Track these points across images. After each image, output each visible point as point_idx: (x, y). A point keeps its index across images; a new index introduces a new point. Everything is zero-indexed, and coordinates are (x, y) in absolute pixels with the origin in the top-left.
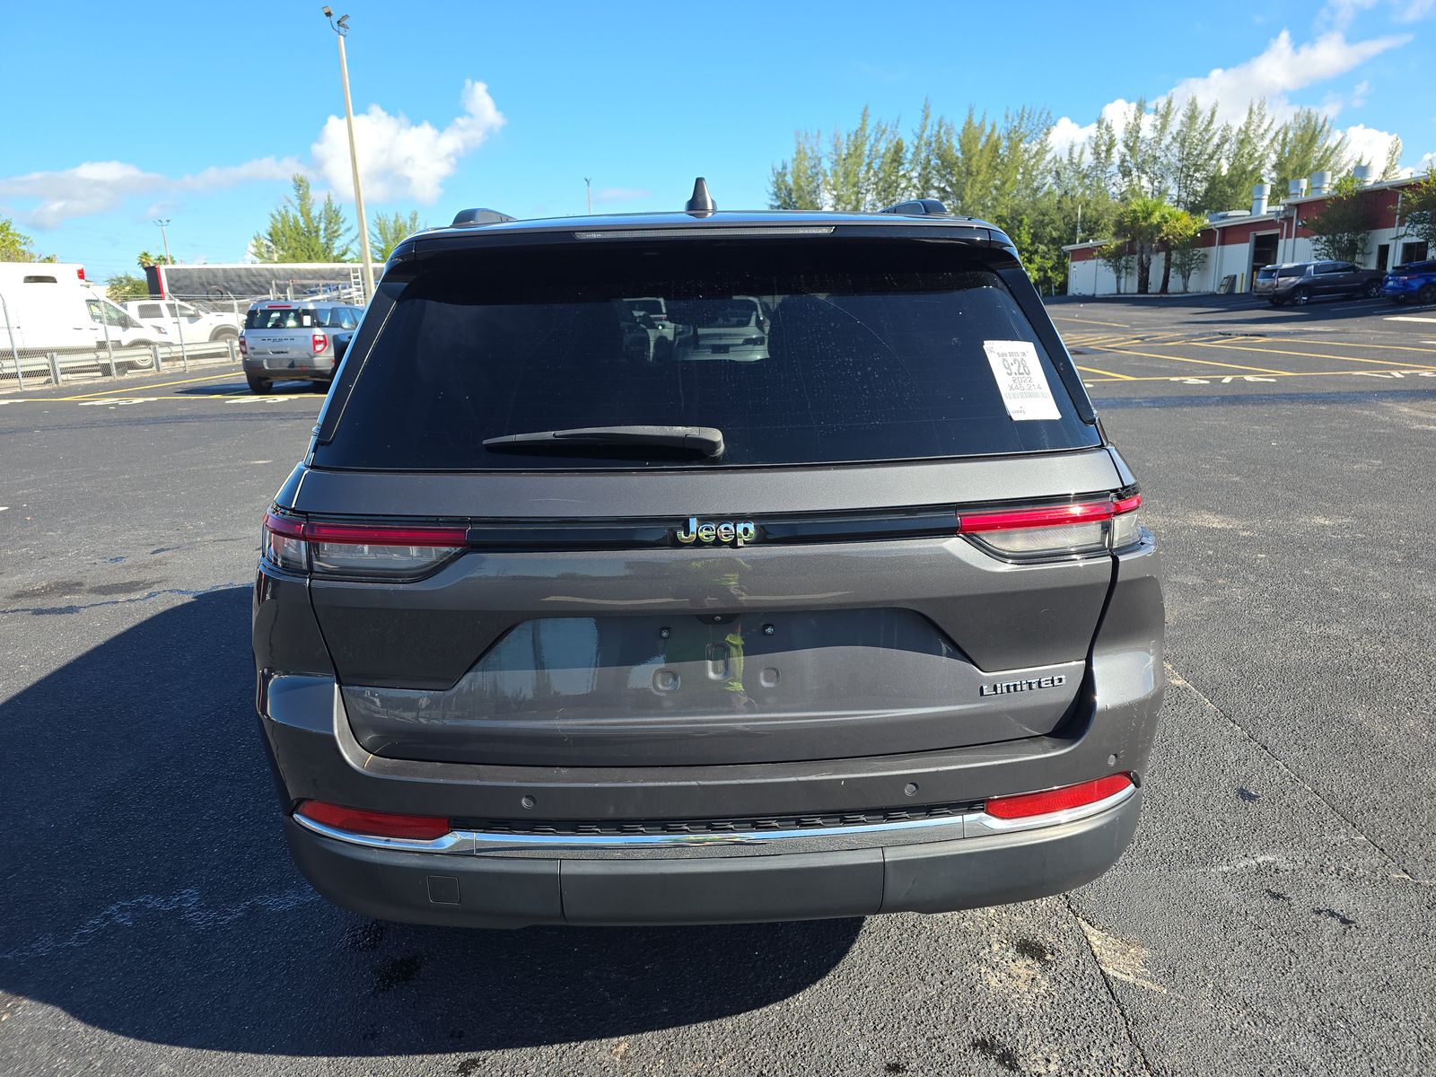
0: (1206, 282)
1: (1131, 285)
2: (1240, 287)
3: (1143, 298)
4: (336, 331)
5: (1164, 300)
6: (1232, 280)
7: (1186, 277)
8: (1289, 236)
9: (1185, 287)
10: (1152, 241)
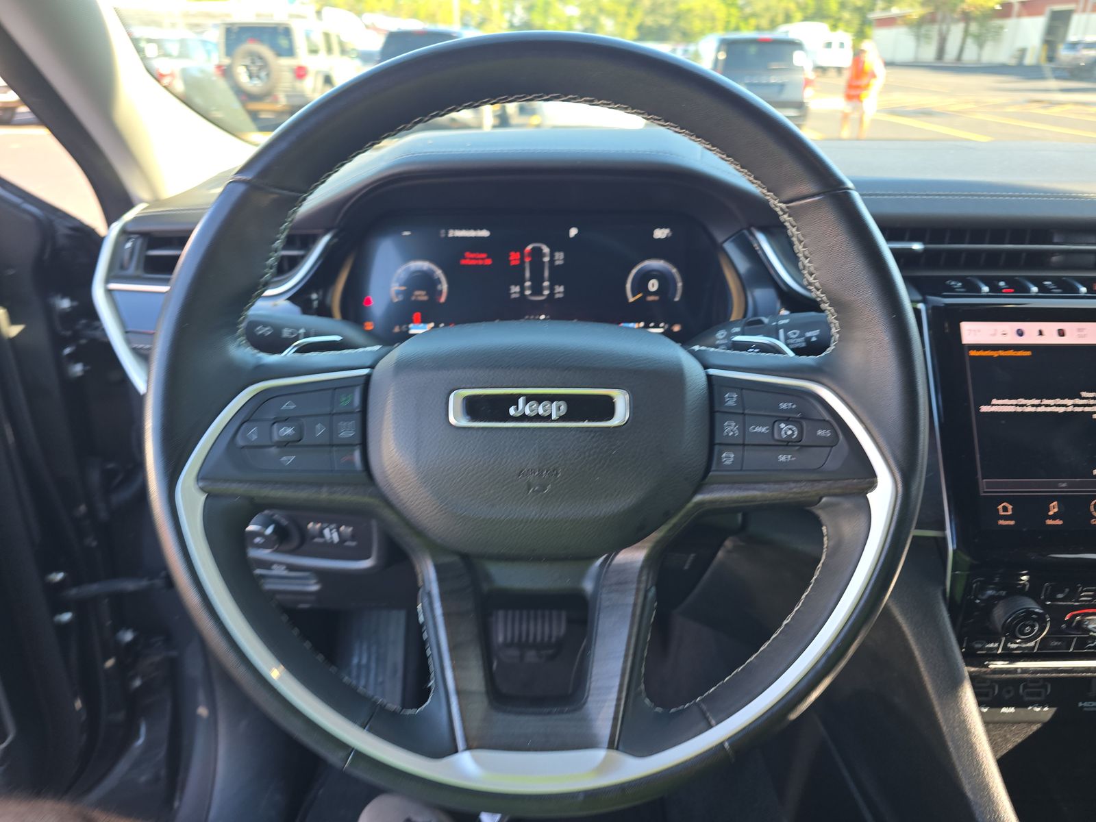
0: (999, 53)
1: (929, 53)
2: (1029, 60)
3: (940, 64)
4: (184, 63)
5: (959, 68)
6: (1023, 52)
7: (981, 45)
8: (1084, 10)
9: (979, 55)
10: (953, 11)
